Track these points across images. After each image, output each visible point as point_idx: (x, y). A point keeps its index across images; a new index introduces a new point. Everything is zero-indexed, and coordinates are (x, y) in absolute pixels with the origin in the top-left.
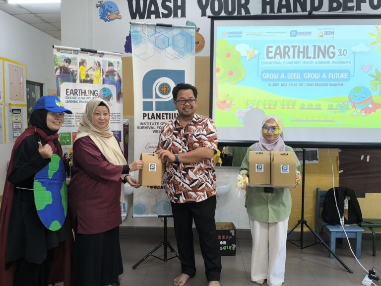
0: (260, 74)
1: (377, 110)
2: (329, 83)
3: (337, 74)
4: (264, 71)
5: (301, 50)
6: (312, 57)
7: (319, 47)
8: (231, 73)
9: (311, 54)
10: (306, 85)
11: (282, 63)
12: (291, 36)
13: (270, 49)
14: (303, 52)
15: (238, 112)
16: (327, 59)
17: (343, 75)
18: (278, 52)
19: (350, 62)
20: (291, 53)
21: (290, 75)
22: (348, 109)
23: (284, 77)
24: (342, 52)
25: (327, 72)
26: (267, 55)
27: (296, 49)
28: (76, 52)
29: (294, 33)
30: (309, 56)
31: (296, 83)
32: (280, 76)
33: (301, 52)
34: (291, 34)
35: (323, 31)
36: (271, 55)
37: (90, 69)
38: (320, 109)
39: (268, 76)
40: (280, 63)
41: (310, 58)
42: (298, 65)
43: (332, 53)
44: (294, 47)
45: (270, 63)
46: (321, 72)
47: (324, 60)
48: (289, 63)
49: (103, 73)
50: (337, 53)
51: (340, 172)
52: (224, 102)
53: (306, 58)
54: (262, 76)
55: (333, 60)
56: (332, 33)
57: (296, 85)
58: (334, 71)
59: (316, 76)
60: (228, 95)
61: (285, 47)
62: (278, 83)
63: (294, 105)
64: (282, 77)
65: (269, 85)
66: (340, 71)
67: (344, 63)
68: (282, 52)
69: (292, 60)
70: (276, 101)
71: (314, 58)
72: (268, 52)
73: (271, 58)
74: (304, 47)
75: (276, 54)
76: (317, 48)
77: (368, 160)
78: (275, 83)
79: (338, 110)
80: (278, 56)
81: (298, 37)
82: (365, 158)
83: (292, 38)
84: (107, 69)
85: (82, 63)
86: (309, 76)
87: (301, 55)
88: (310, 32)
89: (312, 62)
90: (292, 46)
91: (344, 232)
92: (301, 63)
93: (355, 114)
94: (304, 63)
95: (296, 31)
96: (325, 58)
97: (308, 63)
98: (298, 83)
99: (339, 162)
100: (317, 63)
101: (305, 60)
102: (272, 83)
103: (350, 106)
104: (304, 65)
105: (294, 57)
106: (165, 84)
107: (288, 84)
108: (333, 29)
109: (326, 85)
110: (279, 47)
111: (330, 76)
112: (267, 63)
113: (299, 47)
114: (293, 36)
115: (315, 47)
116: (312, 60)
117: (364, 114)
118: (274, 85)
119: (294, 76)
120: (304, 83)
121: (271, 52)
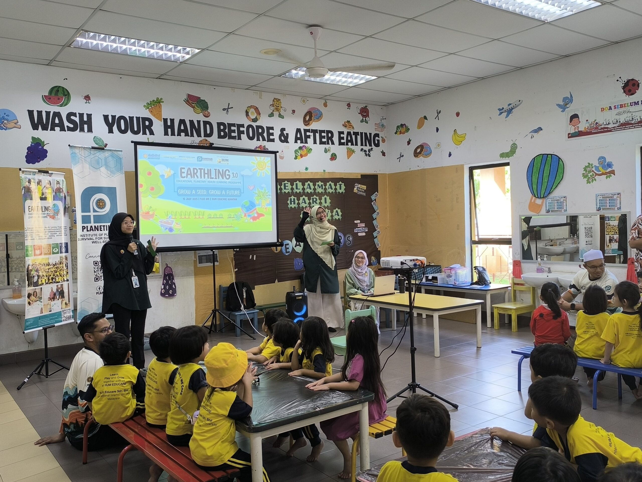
0: (176, 190)
1: (260, 218)
2: (227, 198)
3: (232, 191)
4: (178, 188)
5: (206, 172)
6: (214, 178)
7: (219, 170)
8: (152, 189)
9: (213, 176)
10: (211, 199)
11: (193, 181)
12: (198, 161)
13: (183, 170)
14: (208, 174)
15: (160, 222)
16: (225, 180)
17: (237, 192)
18: (189, 173)
19: (240, 182)
20: (198, 174)
21: (199, 191)
22: (241, 217)
23: (194, 192)
24: (235, 175)
25: (226, 189)
26: (181, 175)
27: (202, 171)
28: (34, 173)
29: (200, 159)
30: (212, 177)
31: (203, 197)
32: (191, 192)
33: (206, 174)
34: (198, 159)
35: (221, 158)
36: (184, 175)
37: (44, 187)
38: (222, 218)
39: (182, 192)
40: (191, 181)
41: (213, 178)
42: (204, 183)
43: (228, 175)
44: (201, 169)
45: (184, 181)
46: (221, 189)
47: (223, 180)
48: (198, 181)
49: (53, 191)
50: (232, 176)
51: (235, 270)
52: (148, 213)
53: (210, 178)
54: (177, 192)
55: (229, 180)
56: (227, 160)
57: (204, 199)
58: (230, 189)
59: (218, 192)
60: (151, 207)
61: (194, 169)
62: (190, 197)
63: (203, 215)
64: (193, 193)
65: (184, 199)
66: (235, 189)
67: (236, 183)
68: (192, 173)
69: (199, 179)
70: (190, 212)
71: (216, 178)
72: (182, 173)
73: (184, 177)
74: (208, 170)
75: (187, 174)
76: (217, 170)
77: (255, 259)
78: (188, 197)
79: (235, 219)
80: (189, 176)
81: (203, 162)
82: (253, 257)
83: (199, 162)
84: (56, 187)
85: (39, 183)
86: (213, 192)
87: (206, 175)
88: (212, 159)
89: (214, 182)
90: (199, 169)
91: (245, 314)
92: (207, 182)
93: (246, 221)
94: (209, 182)
95: (201, 157)
96: (223, 179)
97: (211, 182)
98: (205, 198)
99: (234, 262)
100: (218, 182)
101: (209, 180)
102: (186, 197)
103: (243, 216)
104: (208, 183)
105: (201, 178)
106: (101, 199)
107: (198, 199)
108: (228, 157)
109: (225, 199)
110: (189, 169)
111: (227, 193)
112: (181, 181)
113: (204, 170)
114: (199, 161)
115: (216, 170)
116: (214, 180)
117: (252, 221)
118: (187, 199)
119: (202, 192)
120: (209, 197)
121: (184, 173)
